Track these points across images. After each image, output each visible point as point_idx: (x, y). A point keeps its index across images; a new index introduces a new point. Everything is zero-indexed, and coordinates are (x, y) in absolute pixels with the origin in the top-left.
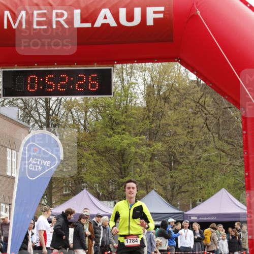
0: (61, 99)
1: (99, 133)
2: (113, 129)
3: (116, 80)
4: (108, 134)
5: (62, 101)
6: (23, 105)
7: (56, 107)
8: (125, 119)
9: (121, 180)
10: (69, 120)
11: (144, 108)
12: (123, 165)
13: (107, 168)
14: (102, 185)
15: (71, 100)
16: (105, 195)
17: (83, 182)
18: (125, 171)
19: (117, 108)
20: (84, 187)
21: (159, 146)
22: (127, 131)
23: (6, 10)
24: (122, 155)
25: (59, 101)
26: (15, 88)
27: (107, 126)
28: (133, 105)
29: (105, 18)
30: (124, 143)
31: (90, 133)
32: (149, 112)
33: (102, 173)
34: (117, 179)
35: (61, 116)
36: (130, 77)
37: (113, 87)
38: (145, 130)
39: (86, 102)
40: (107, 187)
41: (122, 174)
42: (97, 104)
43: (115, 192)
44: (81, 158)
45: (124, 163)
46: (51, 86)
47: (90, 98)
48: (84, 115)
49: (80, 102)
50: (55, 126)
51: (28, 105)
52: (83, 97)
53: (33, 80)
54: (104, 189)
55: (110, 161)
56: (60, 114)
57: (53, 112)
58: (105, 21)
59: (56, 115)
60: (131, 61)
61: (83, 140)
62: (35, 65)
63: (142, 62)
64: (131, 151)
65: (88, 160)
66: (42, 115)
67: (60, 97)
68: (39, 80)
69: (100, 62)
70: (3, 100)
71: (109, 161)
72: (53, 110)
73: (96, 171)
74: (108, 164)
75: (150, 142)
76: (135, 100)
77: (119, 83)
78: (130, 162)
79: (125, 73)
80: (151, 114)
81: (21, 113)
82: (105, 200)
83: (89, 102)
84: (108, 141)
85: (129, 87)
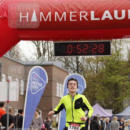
2: (111, 72)
3: (113, 47)
4: (109, 75)
5: (85, 58)
6: (65, 60)
7: (82, 61)
8: (117, 67)
9: (116, 99)
11: (127, 62)
12: (117, 91)
13: (108, 93)
14: (106, 101)
15: (89, 57)
16: (107, 106)
17: (96, 100)
19: (113, 62)
20: (96, 102)
22: (118, 74)
23: (56, 12)
24: (116, 86)
25: (83, 58)
26: (60, 51)
27: (108, 71)
28: (121, 60)
29: (107, 15)
30: (117, 80)
31: (99, 75)
33: (106, 95)
34: (113, 98)
35: (84, 66)
36: (120, 46)
37: (111, 51)
38: (128, 73)
39: (97, 59)
40: (108, 102)
41: (116, 95)
42: (103, 59)
43: (112, 105)
44: (95, 88)
45: (117, 90)
46: (79, 51)
47: (99, 57)
48: (96, 65)
49: (94, 59)
50: (81, 71)
51: (68, 60)
52: (96, 56)
53: (70, 47)
54: (107, 103)
56: (84, 65)
57: (81, 64)
58: (107, 17)
60: (121, 37)
61: (96, 78)
62: (71, 40)
63: (126, 38)
64: (121, 84)
65: (98, 88)
66: (75, 65)
67: (84, 56)
68: (73, 47)
69: (105, 38)
70: (54, 58)
71: (109, 89)
73: (103, 94)
74: (109, 91)
76: (122, 58)
77: (114, 49)
78: (120, 89)
79: (117, 44)
81: (64, 64)
82: (107, 109)
83: (99, 59)
84: (109, 79)
85: (119, 51)
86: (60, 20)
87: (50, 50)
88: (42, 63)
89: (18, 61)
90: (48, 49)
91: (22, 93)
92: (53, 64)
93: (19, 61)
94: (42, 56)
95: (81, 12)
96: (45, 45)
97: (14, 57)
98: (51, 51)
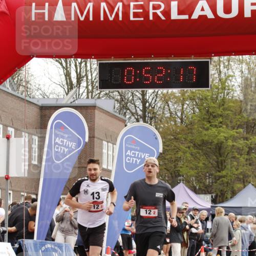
0: (158, 92)
1: (196, 126)
2: (210, 122)
3: (213, 72)
4: (205, 127)
6: (119, 97)
7: (152, 100)
8: (222, 112)
9: (218, 174)
10: (166, 112)
11: (241, 101)
12: (220, 158)
13: (204, 162)
14: (198, 179)
15: (168, 92)
16: (201, 189)
17: (179, 175)
18: (222, 164)
19: (214, 101)
20: (180, 180)
22: (224, 124)
23: (102, 2)
24: (219, 148)
25: (155, 93)
26: (111, 80)
27: (204, 118)
28: (230, 98)
29: (203, 9)
30: (221, 136)
31: (186, 126)
32: (247, 105)
33: (198, 167)
34: (214, 172)
35: (157, 108)
36: (228, 70)
37: (211, 80)
38: (243, 123)
39: (183, 94)
40: (204, 180)
41: (219, 168)
42: (194, 96)
43: (211, 186)
44: (177, 152)
46: (147, 79)
47: (187, 91)
48: (181, 108)
49: (177, 95)
50: (151, 119)
51: (125, 97)
52: (180, 89)
53: (129, 72)
54: (201, 183)
55: (207, 154)
56: (157, 106)
57: (150, 105)
58: (202, 13)
59: (152, 107)
60: (228, 53)
61: (179, 133)
62: (131, 57)
63: (239, 55)
64: (228, 144)
65: (185, 153)
66: (138, 107)
67: (156, 90)
68: (136, 72)
69: (198, 55)
70: (99, 92)
72: (150, 102)
73: (193, 165)
74: (205, 157)
75: (248, 136)
76: (232, 93)
77: (216, 75)
78: (227, 155)
79: (222, 66)
80: (249, 107)
81: (117, 105)
82: (202, 193)
83: (186, 95)
84: (205, 135)
85: (226, 79)
86: (111, 19)
87: (90, 77)
88: (74, 103)
89: (28, 98)
90: (86, 75)
92: (95, 104)
93: (30, 97)
94: (74, 90)
95: (151, 4)
96: (80, 67)
97: (20, 90)
98: (92, 79)
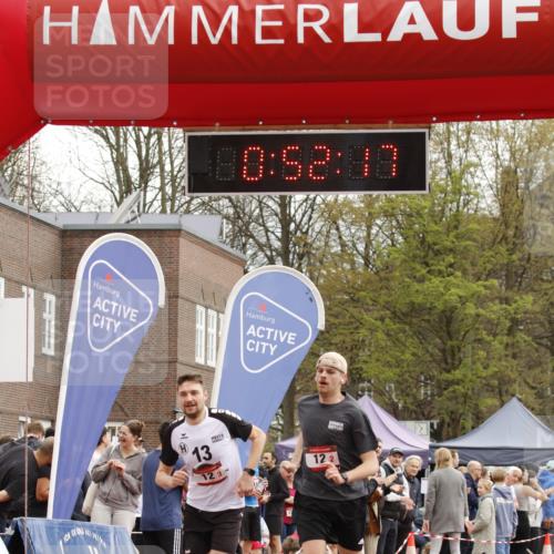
0: (315, 198)
1: (398, 274)
2: (427, 264)
3: (435, 156)
4: (418, 275)
5: (317, 202)
6: (231, 211)
7: (303, 216)
8: (453, 242)
9: (445, 376)
10: (333, 243)
11: (495, 219)
12: (449, 343)
13: (415, 350)
15: (336, 200)
16: (408, 408)
17: (363, 380)
18: (453, 355)
19: (437, 219)
20: (363, 391)
21: (527, 302)
22: (459, 269)
23: (195, 4)
24: (447, 321)
25: (309, 202)
26: (214, 172)
27: (415, 257)
28: (471, 212)
29: (412, 21)
30: (451, 295)
31: (377, 273)
32: (507, 226)
33: (402, 360)
34: (435, 373)
35: (314, 234)
36: (466, 151)
37: (429, 173)
38: (498, 267)
39: (369, 204)
40: (415, 390)
41: (447, 363)
42: (393, 209)
43: (430, 402)
44: (357, 328)
45: (451, 339)
46: (292, 171)
47: (378, 197)
48: (365, 234)
49: (356, 206)
50: (301, 257)
51: (244, 210)
52: (362, 193)
53: (254, 156)
54: (408, 395)
55: (420, 333)
56: (313, 230)
57: (298, 227)
58: (411, 29)
59: (303, 233)
60: (467, 115)
61: (361, 289)
62: (258, 124)
63: (490, 120)
64: (467, 312)
65: (372, 330)
66: (273, 232)
67: (312, 195)
68: (267, 156)
70: (188, 199)
71: (420, 335)
72: (298, 221)
73: (391, 356)
74: (417, 341)
75: (510, 294)
76: (475, 202)
77: (442, 164)
78: (464, 336)
79: (454, 142)
80: (511, 232)
81: (227, 228)
82: (410, 418)
83: (376, 205)
84: (417, 291)
85: (463, 172)
86: (214, 40)
87: (168, 168)
88: (134, 222)
89: (33, 213)
90: (161, 162)
91: (49, 347)
92: (180, 225)
93: (39, 210)
94: (134, 194)
95: (301, 8)
96: (147, 144)
97: (17, 194)
98: (172, 171)
